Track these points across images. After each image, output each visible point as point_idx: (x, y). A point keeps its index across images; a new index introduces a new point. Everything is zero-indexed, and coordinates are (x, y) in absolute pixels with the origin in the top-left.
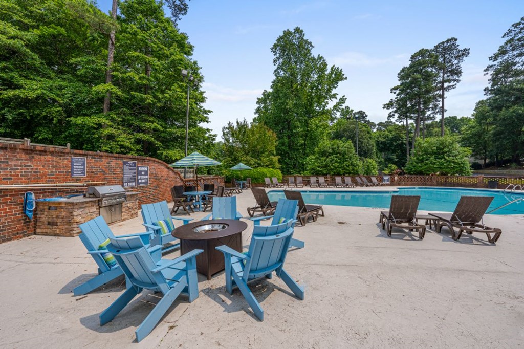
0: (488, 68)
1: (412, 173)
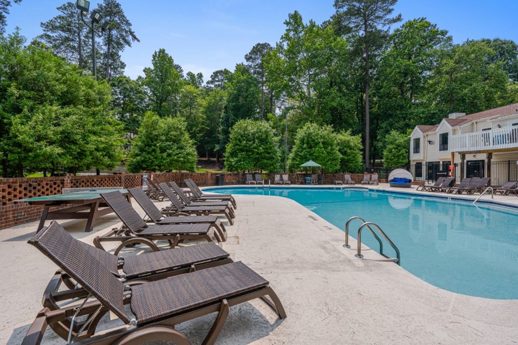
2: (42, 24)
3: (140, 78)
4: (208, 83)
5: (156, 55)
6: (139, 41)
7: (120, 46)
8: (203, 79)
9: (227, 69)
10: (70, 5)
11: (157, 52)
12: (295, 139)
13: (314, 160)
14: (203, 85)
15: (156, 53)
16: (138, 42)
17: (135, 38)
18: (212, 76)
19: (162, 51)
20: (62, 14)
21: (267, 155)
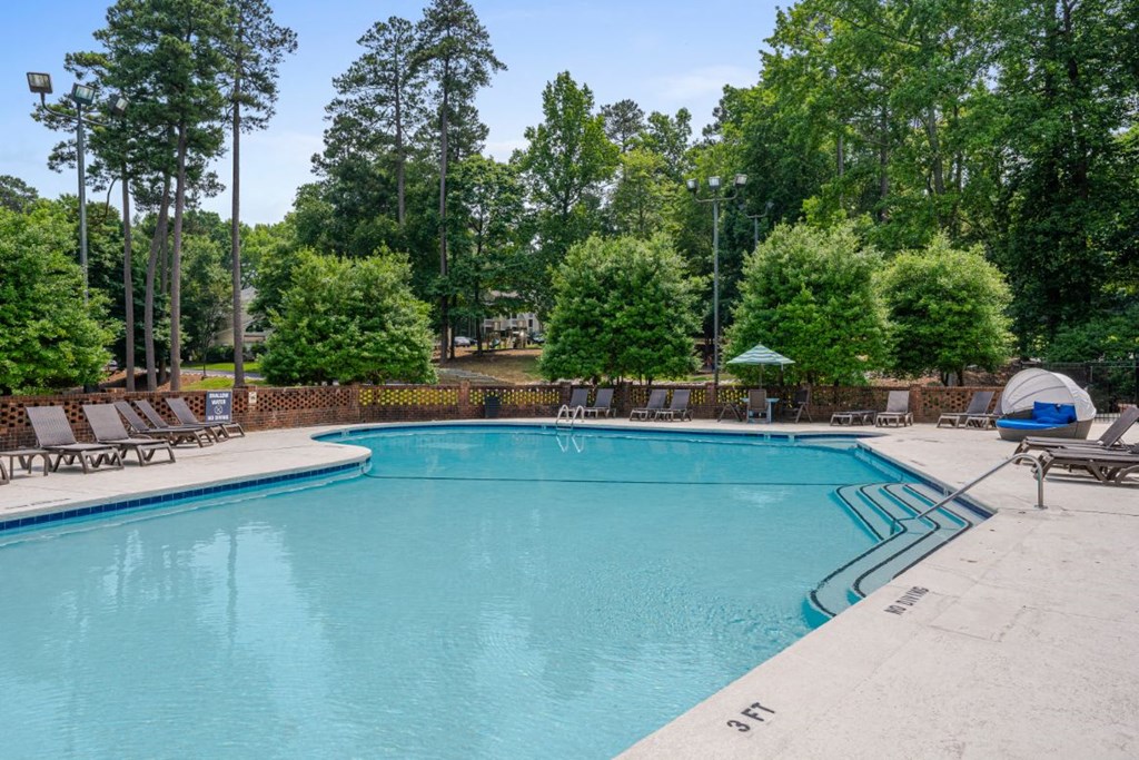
0: (333, 104)
1: (296, 375)
2: (334, 80)
3: (517, 153)
4: (707, 131)
5: (550, 91)
6: (505, 68)
7: (466, 91)
8: (690, 123)
9: (731, 85)
10: (381, 28)
11: (552, 83)
12: (742, 277)
13: (777, 344)
14: (690, 140)
15: (549, 87)
16: (504, 71)
17: (496, 64)
18: (716, 110)
19: (564, 79)
20: (368, 51)
21: (639, 333)
